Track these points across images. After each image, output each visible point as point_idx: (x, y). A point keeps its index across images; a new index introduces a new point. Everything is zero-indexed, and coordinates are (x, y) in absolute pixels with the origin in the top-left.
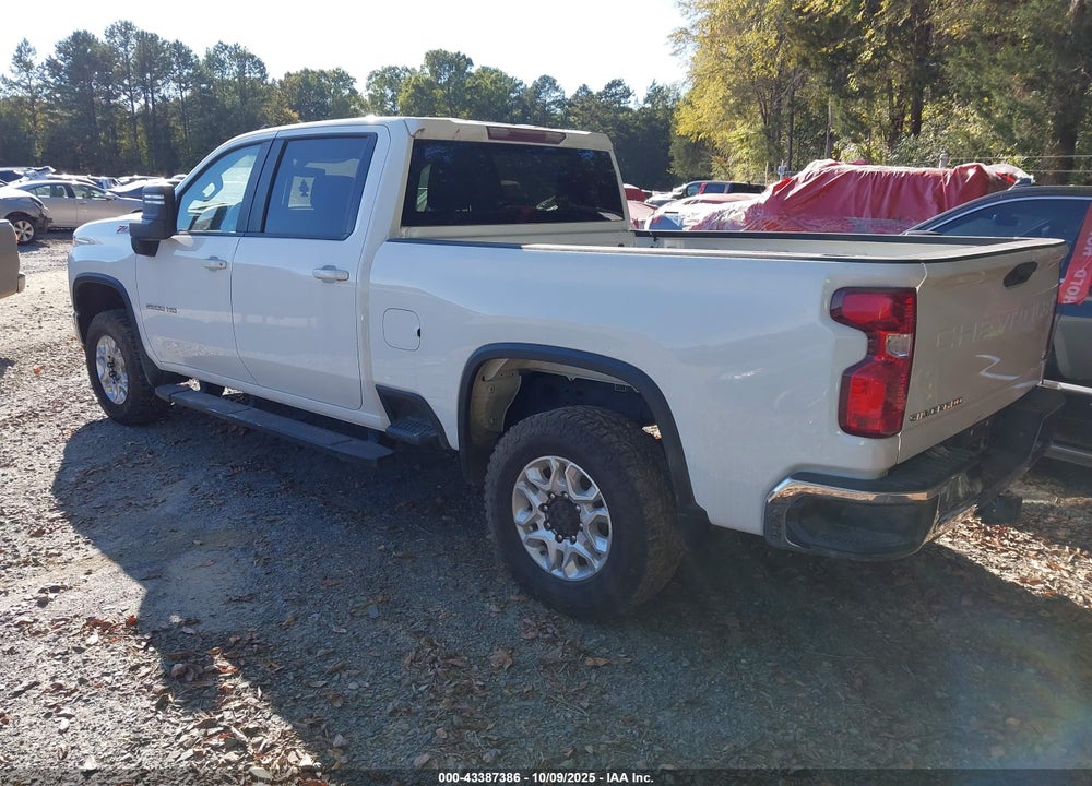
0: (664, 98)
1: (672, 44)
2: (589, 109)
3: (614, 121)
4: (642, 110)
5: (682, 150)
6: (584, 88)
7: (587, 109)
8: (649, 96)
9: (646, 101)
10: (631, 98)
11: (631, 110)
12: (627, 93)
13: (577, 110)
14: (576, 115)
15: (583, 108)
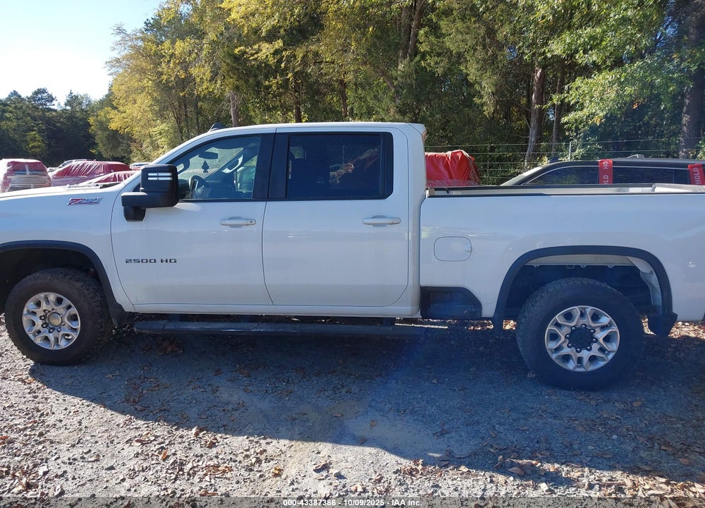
0: (80, 103)
1: (108, 68)
2: (21, 108)
3: (43, 118)
4: (64, 111)
5: (104, 139)
6: (15, 93)
7: (19, 109)
8: (68, 101)
9: (66, 105)
10: (54, 102)
11: (55, 111)
12: (51, 99)
13: (10, 109)
14: (11, 112)
15: (15, 108)
